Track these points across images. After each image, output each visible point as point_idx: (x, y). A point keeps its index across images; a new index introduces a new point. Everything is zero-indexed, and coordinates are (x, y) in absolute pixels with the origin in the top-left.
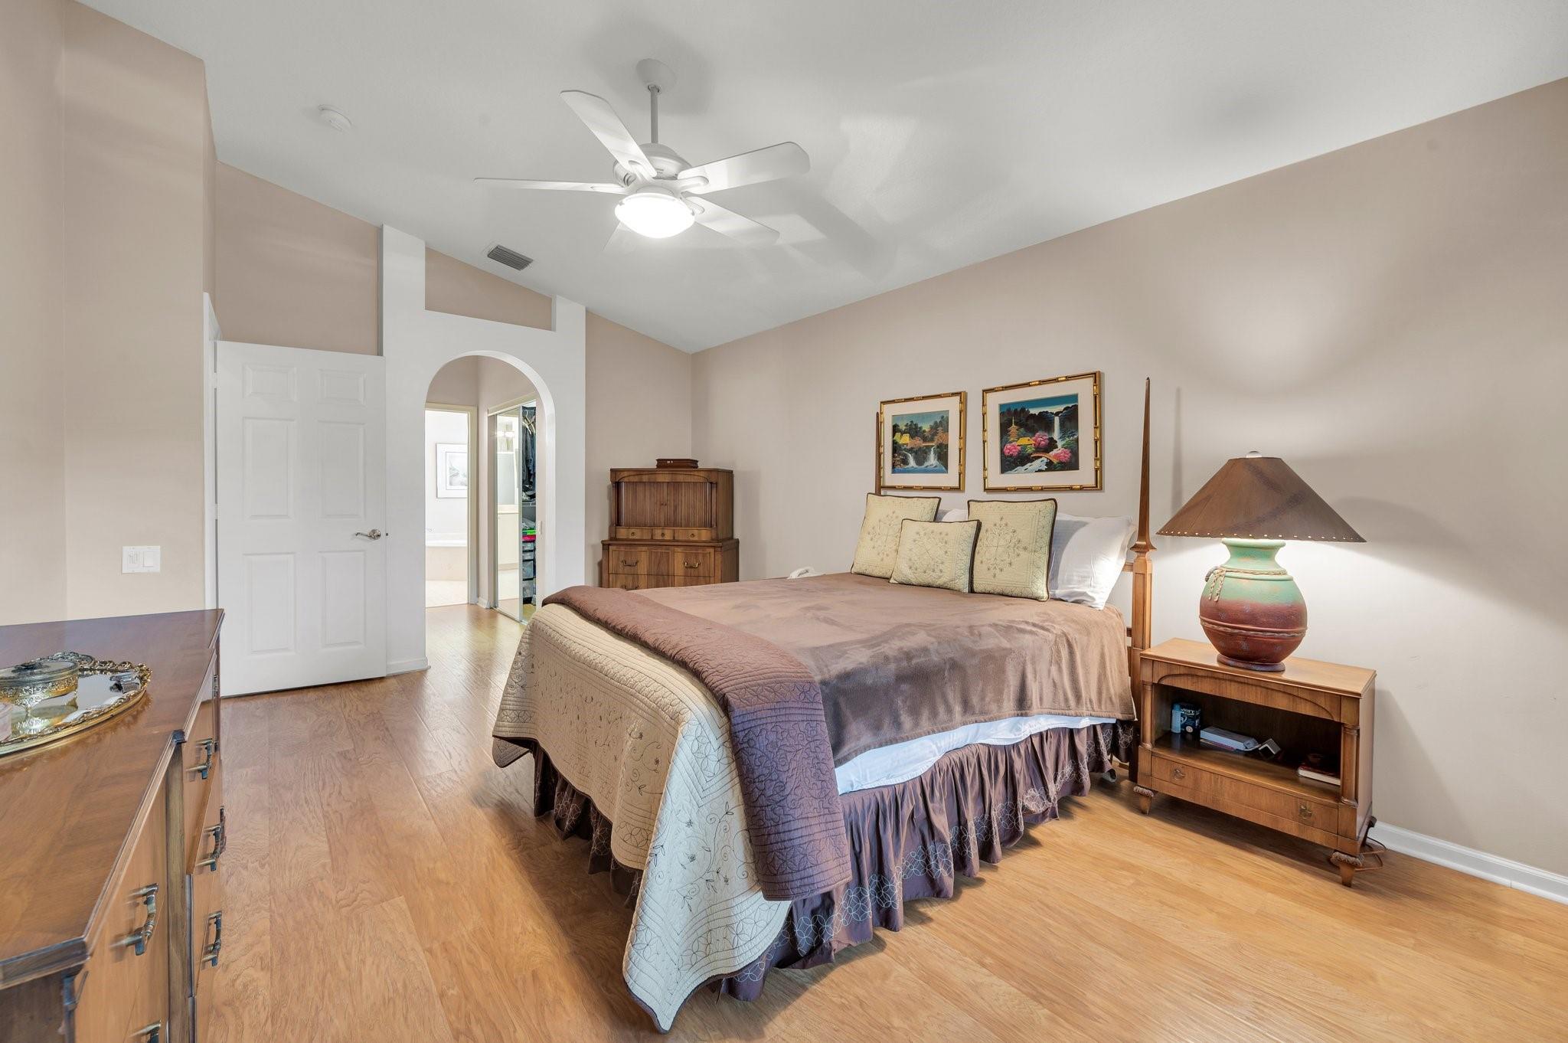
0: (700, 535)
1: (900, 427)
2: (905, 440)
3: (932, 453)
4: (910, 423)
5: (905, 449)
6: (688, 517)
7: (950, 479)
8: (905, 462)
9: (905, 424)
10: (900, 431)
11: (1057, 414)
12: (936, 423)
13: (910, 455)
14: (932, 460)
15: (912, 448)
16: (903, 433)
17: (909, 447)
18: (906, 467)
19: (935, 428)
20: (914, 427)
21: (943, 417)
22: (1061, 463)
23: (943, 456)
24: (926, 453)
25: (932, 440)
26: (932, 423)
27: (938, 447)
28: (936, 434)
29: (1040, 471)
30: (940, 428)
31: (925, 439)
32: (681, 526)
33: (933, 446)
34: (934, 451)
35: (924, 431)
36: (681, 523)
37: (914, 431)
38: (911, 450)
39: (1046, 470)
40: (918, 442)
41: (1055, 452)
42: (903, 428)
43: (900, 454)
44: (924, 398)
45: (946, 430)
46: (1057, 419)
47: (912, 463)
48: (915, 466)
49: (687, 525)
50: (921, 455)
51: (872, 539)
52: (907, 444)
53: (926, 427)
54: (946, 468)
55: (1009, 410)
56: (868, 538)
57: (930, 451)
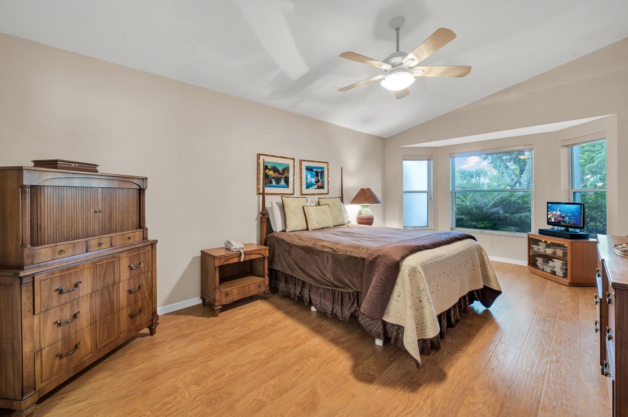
0: (134, 237)
1: (269, 167)
2: (271, 173)
3: (283, 180)
4: (273, 166)
5: (271, 177)
6: (123, 222)
7: (289, 190)
8: (271, 182)
9: (271, 166)
10: (268, 169)
11: (320, 172)
12: (284, 168)
13: (273, 180)
14: (283, 183)
15: (274, 177)
16: (270, 170)
17: (273, 176)
18: (271, 185)
19: (284, 170)
20: (275, 168)
21: (287, 166)
22: (320, 186)
23: (287, 181)
24: (280, 180)
25: (283, 175)
26: (283, 168)
27: (285, 178)
28: (284, 172)
29: (316, 189)
30: (286, 171)
31: (280, 174)
32: (116, 232)
33: (283, 177)
34: (284, 180)
35: (280, 171)
36: (116, 229)
37: (275, 170)
38: (274, 178)
39: (317, 189)
40: (277, 175)
41: (319, 183)
42: (270, 168)
43: (268, 179)
44: (280, 157)
45: (288, 171)
46: (320, 173)
47: (274, 183)
48: (276, 185)
49: (122, 230)
50: (278, 181)
51: (294, 216)
52: (272, 175)
53: (280, 169)
54: (288, 186)
55: (308, 168)
56: (293, 215)
57: (282, 179)
